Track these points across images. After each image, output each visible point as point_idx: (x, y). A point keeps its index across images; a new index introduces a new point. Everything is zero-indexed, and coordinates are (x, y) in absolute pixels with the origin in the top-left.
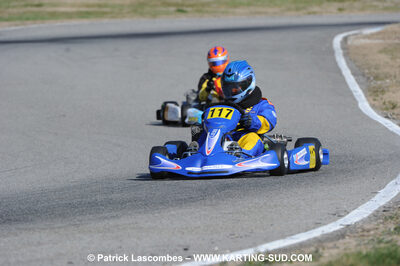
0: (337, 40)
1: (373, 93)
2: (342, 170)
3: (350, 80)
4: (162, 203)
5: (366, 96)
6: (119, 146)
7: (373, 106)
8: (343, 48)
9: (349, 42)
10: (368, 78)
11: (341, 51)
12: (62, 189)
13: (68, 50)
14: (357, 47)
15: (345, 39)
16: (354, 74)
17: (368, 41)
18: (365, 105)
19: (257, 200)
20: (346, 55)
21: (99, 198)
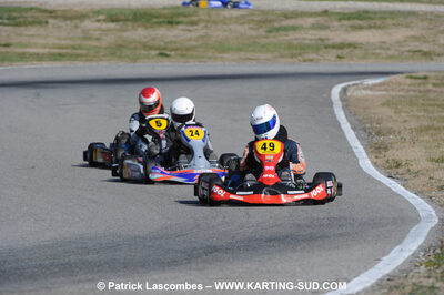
0: (336, 91)
1: (375, 149)
2: (341, 235)
3: (350, 135)
4: (143, 266)
5: (367, 154)
6: (95, 202)
7: (375, 164)
8: (342, 100)
9: (349, 94)
10: (370, 133)
11: (340, 104)
12: (32, 249)
13: (38, 95)
14: (358, 99)
15: (345, 90)
16: (354, 129)
17: (369, 92)
18: (366, 164)
19: (248, 265)
20: (345, 107)
21: (73, 259)
